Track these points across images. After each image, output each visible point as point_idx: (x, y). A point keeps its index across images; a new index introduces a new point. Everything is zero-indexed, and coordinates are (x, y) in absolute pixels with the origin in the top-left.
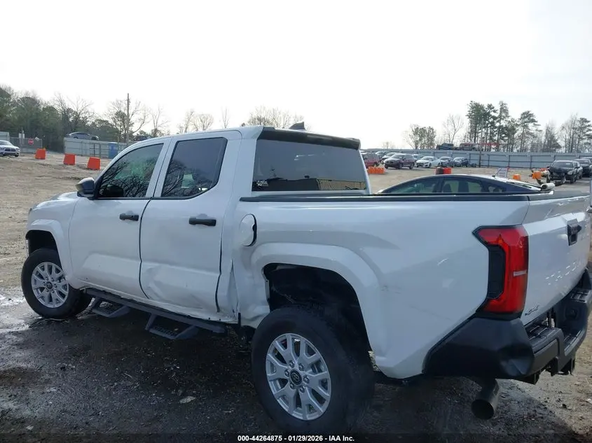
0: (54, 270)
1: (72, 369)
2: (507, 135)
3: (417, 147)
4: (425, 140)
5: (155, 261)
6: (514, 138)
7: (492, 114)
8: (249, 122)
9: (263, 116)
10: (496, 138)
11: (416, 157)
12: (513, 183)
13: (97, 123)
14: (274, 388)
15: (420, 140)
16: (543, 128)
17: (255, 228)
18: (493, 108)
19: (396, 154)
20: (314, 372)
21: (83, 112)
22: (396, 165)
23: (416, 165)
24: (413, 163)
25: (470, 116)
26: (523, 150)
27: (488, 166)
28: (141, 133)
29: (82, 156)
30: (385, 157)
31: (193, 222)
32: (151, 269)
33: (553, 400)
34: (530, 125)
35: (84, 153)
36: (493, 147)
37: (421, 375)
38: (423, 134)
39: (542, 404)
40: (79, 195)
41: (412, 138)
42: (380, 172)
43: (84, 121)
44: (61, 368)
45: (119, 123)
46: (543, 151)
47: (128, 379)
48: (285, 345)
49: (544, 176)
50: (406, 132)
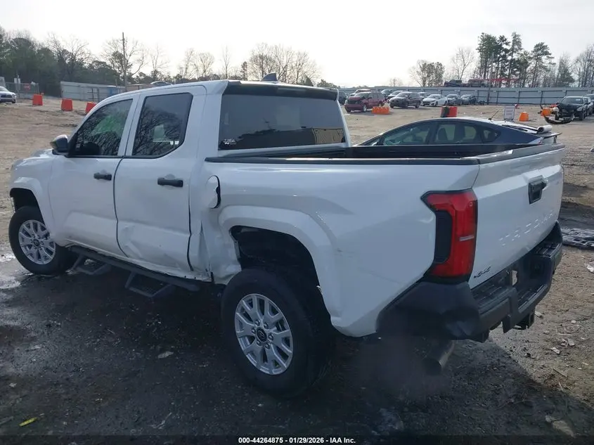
0: (39, 228)
1: (58, 326)
2: (519, 69)
3: (424, 84)
4: (433, 77)
5: (130, 220)
6: (526, 73)
7: (504, 46)
8: (251, 60)
9: (265, 54)
10: (507, 73)
11: (423, 95)
12: (509, 126)
13: (94, 64)
14: (244, 345)
15: (428, 76)
16: (556, 60)
17: (218, 190)
18: (506, 40)
19: (402, 92)
20: (279, 330)
21: (79, 53)
22: (401, 104)
23: (422, 104)
24: (420, 102)
25: (480, 50)
26: (535, 84)
27: (497, 103)
28: (141, 75)
29: (80, 100)
30: (391, 95)
31: (162, 182)
32: (127, 228)
33: (519, 349)
34: (544, 58)
35: (82, 98)
36: (503, 82)
37: (375, 334)
38: (431, 70)
39: (506, 353)
40: (54, 153)
41: (419, 74)
42: (385, 112)
43: (81, 63)
44: (47, 326)
45: (117, 64)
46: (555, 85)
47: (111, 335)
48: (251, 305)
49: (553, 113)
50: (414, 68)
